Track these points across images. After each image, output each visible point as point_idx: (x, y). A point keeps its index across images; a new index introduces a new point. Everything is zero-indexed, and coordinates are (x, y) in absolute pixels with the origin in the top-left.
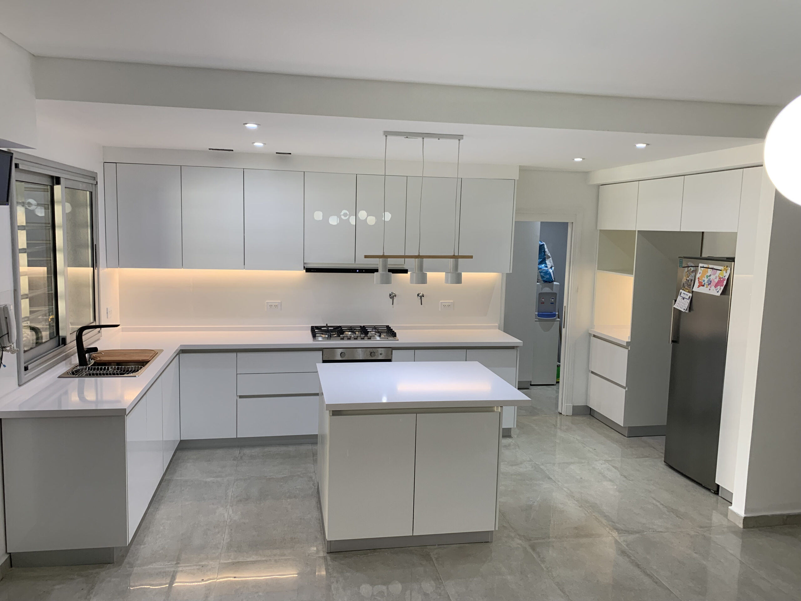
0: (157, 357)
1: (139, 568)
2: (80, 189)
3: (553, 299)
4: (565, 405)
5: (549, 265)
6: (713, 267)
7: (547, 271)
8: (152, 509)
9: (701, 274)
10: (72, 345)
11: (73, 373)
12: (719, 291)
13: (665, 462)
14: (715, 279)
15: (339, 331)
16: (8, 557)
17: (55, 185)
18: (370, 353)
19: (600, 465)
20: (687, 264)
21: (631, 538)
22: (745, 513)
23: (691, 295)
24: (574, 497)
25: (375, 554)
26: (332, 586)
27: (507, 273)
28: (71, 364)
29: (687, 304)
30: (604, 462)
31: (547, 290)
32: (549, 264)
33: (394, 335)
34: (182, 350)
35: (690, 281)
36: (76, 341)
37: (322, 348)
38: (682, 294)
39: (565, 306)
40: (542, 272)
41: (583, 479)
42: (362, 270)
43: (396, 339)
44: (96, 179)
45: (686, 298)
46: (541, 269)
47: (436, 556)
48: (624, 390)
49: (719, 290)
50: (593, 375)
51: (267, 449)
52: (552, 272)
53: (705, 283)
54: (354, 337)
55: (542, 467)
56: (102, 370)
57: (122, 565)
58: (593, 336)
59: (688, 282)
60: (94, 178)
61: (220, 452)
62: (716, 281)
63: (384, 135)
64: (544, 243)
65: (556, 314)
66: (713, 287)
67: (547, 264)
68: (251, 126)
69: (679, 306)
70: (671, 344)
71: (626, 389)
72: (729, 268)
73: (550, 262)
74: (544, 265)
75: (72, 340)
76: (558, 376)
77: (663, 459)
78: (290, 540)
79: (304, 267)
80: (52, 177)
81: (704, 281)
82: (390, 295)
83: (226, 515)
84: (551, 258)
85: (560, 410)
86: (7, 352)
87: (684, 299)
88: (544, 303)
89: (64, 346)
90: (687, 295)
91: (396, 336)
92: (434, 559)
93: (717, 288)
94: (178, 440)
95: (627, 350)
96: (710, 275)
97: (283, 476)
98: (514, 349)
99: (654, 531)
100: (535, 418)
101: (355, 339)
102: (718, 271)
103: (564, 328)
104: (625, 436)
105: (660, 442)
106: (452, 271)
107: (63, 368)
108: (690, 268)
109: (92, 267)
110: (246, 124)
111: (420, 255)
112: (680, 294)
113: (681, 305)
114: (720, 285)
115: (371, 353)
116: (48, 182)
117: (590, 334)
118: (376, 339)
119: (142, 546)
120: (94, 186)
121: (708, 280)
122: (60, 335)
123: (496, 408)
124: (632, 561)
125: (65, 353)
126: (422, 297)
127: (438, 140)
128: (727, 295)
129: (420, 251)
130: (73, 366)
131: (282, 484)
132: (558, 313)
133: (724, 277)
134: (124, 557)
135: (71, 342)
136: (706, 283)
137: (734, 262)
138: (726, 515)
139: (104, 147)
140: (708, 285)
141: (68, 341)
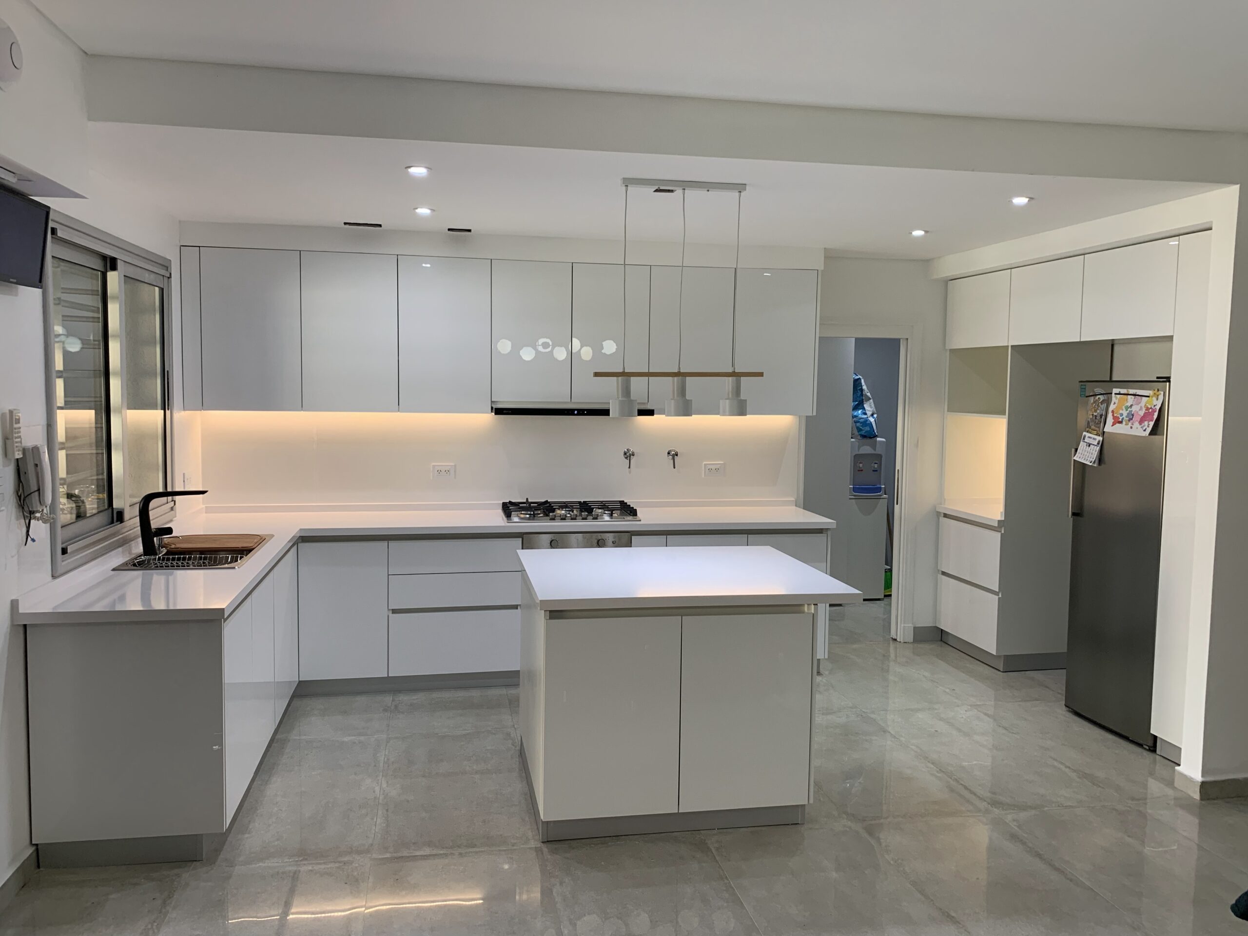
0: (265, 544)
1: (243, 867)
2: (146, 282)
3: (877, 463)
4: (902, 625)
5: (868, 411)
6: (1135, 392)
7: (867, 421)
8: (259, 783)
9: (1116, 405)
10: (133, 522)
11: (134, 565)
12: (1146, 429)
13: (1066, 706)
14: (1140, 410)
15: (547, 509)
16: (34, 850)
17: (109, 271)
18: (596, 541)
19: (962, 714)
20: (1094, 391)
21: (1023, 815)
22: (1202, 776)
23: (1101, 439)
24: (927, 758)
25: (619, 842)
26: (555, 891)
27: (807, 416)
28: (130, 553)
29: (1095, 454)
30: (969, 707)
31: (867, 449)
32: (869, 409)
33: (633, 512)
34: (302, 536)
35: (1098, 418)
36: (138, 518)
37: (521, 533)
38: (1086, 438)
39: (898, 470)
40: (859, 422)
41: (939, 730)
42: (583, 410)
43: (638, 519)
44: (169, 270)
45: (1094, 445)
46: (856, 416)
47: (716, 845)
48: (997, 597)
49: (1146, 427)
50: (944, 577)
51: (436, 695)
52: (874, 422)
53: (1123, 419)
54: (571, 516)
55: (872, 716)
56: (180, 560)
57: (216, 863)
58: (943, 515)
59: (1096, 419)
60: (167, 268)
61: (361, 701)
62: (1142, 413)
63: (623, 184)
64: (861, 377)
65: (881, 487)
66: (1137, 424)
67: (865, 410)
68: (419, 171)
69: (1083, 458)
70: (1071, 517)
71: (998, 595)
72: (1162, 393)
73: (870, 406)
74: (862, 411)
75: (132, 516)
76: (888, 584)
77: (1064, 703)
78: (481, 824)
79: (492, 408)
80: (104, 258)
81: (1122, 415)
82: (625, 454)
83: (377, 789)
84: (871, 401)
85: (893, 635)
86: (36, 521)
87: (1089, 446)
88: (862, 470)
89: (121, 523)
90: (1094, 439)
91: (636, 515)
92: (713, 850)
93: (1143, 424)
94: (295, 681)
95: (1000, 533)
96: (1131, 406)
97: (464, 732)
98: (822, 533)
99: (1059, 806)
100: (855, 646)
101: (572, 519)
102: (1144, 398)
103: (897, 504)
104: (999, 671)
105: (1057, 680)
106: (730, 396)
107: (118, 558)
108: (1098, 397)
109: (162, 409)
110: (410, 167)
111: (681, 371)
112: (1084, 439)
113: (1086, 455)
114: (1148, 419)
115: (598, 541)
116: (97, 264)
117: (938, 513)
118: (603, 518)
119: (247, 836)
120: (166, 279)
121: (1128, 414)
122: (114, 506)
123: (806, 606)
124: (1028, 849)
125: (121, 534)
126: (676, 456)
127: (707, 192)
128: (1159, 435)
129: (680, 366)
130: (133, 556)
131: (462, 743)
132: (884, 486)
133: (1155, 406)
134: (218, 851)
135: (130, 519)
136: (1125, 418)
137: (1169, 382)
138: (1170, 783)
139: (180, 222)
140: (1129, 421)
141: (126, 516)
